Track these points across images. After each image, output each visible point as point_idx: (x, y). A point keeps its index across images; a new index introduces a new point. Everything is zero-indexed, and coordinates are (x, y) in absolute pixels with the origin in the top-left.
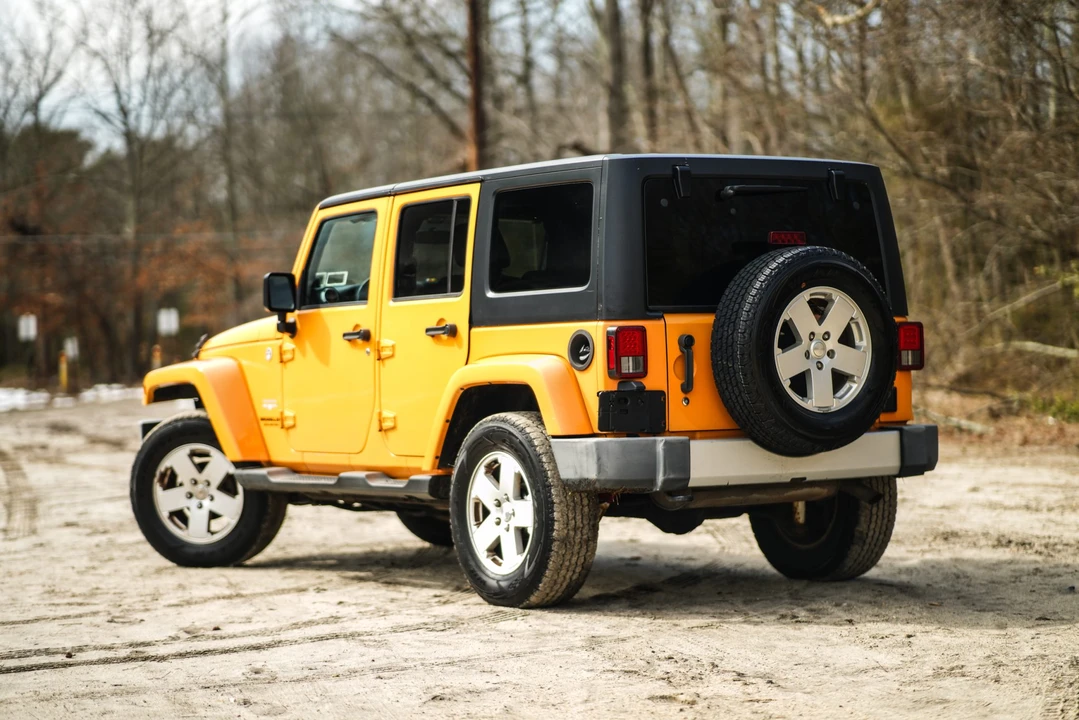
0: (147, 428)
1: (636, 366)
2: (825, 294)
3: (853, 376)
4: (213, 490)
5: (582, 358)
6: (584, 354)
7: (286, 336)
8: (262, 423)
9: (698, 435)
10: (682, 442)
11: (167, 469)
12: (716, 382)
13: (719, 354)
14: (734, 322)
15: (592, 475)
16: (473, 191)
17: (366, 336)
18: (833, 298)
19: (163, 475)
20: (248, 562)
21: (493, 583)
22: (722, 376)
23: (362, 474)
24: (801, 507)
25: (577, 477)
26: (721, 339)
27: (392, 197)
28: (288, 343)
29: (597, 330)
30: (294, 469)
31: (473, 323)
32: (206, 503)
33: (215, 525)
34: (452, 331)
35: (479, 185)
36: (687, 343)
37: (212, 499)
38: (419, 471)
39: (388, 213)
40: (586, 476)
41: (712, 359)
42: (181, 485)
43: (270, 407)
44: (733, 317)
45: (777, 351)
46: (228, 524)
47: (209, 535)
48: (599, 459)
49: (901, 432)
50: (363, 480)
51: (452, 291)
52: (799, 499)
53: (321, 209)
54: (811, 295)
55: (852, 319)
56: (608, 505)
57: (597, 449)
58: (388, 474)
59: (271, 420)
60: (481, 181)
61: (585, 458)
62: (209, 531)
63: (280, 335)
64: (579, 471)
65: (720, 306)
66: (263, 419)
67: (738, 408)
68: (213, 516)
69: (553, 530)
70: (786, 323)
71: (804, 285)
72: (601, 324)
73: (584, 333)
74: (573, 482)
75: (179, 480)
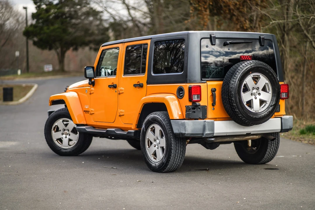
0: (50, 113)
1: (198, 98)
2: (257, 75)
3: (266, 101)
4: (70, 132)
5: (181, 95)
6: (181, 94)
7: (91, 86)
8: (84, 112)
9: (218, 119)
10: (212, 122)
11: (56, 126)
12: (223, 102)
13: (224, 94)
14: (229, 84)
15: (184, 132)
16: (149, 42)
17: (114, 86)
18: (260, 77)
19: (54, 128)
20: (80, 155)
21: (154, 165)
22: (225, 101)
23: (113, 129)
24: (250, 141)
25: (179, 132)
26: (225, 89)
27: (123, 44)
28: (93, 89)
30: (94, 127)
31: (148, 83)
33: (71, 143)
34: (141, 86)
36: (213, 91)
37: (69, 135)
38: (131, 129)
39: (122, 49)
40: (182, 132)
41: (222, 96)
42: (60, 131)
43: (87, 107)
44: (229, 82)
45: (242, 93)
46: (75, 143)
47: (69, 146)
48: (186, 127)
49: (281, 118)
50: (114, 131)
51: (142, 73)
52: (250, 139)
53: (102, 46)
54: (253, 76)
55: (266, 83)
56: (189, 140)
57: (185, 124)
58: (122, 129)
59: (87, 111)
60: (151, 39)
61: (181, 126)
62: (69, 145)
63: (90, 85)
64: (179, 130)
65: (224, 79)
67: (230, 111)
68: (70, 140)
70: (245, 85)
71: (251, 73)
72: (187, 84)
73: (181, 87)
74: (178, 134)
75: (59, 129)
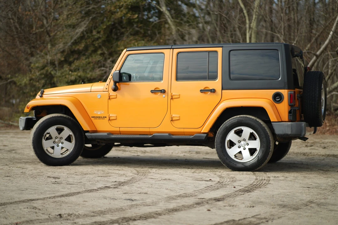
4: (63, 140)
5: (278, 100)
7: (111, 91)
8: (92, 119)
15: (289, 133)
16: (219, 50)
17: (163, 92)
23: (166, 134)
25: (284, 133)
27: (172, 50)
28: (112, 93)
29: (285, 93)
31: (222, 89)
32: (60, 144)
34: (213, 91)
35: (221, 48)
36: (299, 97)
37: (63, 143)
38: (199, 133)
39: (171, 54)
40: (287, 133)
42: (52, 139)
47: (61, 155)
48: (292, 128)
53: (127, 51)
57: (291, 125)
59: (99, 117)
61: (287, 128)
66: (92, 117)
69: (270, 148)
72: (286, 91)
73: (279, 93)
74: (282, 135)
